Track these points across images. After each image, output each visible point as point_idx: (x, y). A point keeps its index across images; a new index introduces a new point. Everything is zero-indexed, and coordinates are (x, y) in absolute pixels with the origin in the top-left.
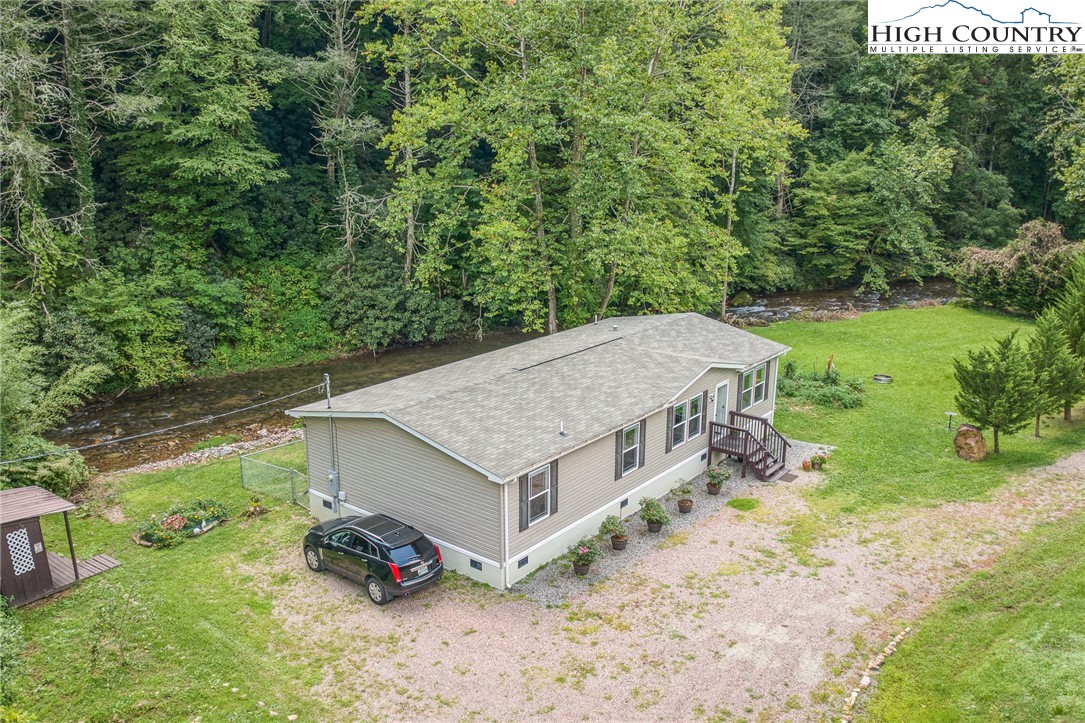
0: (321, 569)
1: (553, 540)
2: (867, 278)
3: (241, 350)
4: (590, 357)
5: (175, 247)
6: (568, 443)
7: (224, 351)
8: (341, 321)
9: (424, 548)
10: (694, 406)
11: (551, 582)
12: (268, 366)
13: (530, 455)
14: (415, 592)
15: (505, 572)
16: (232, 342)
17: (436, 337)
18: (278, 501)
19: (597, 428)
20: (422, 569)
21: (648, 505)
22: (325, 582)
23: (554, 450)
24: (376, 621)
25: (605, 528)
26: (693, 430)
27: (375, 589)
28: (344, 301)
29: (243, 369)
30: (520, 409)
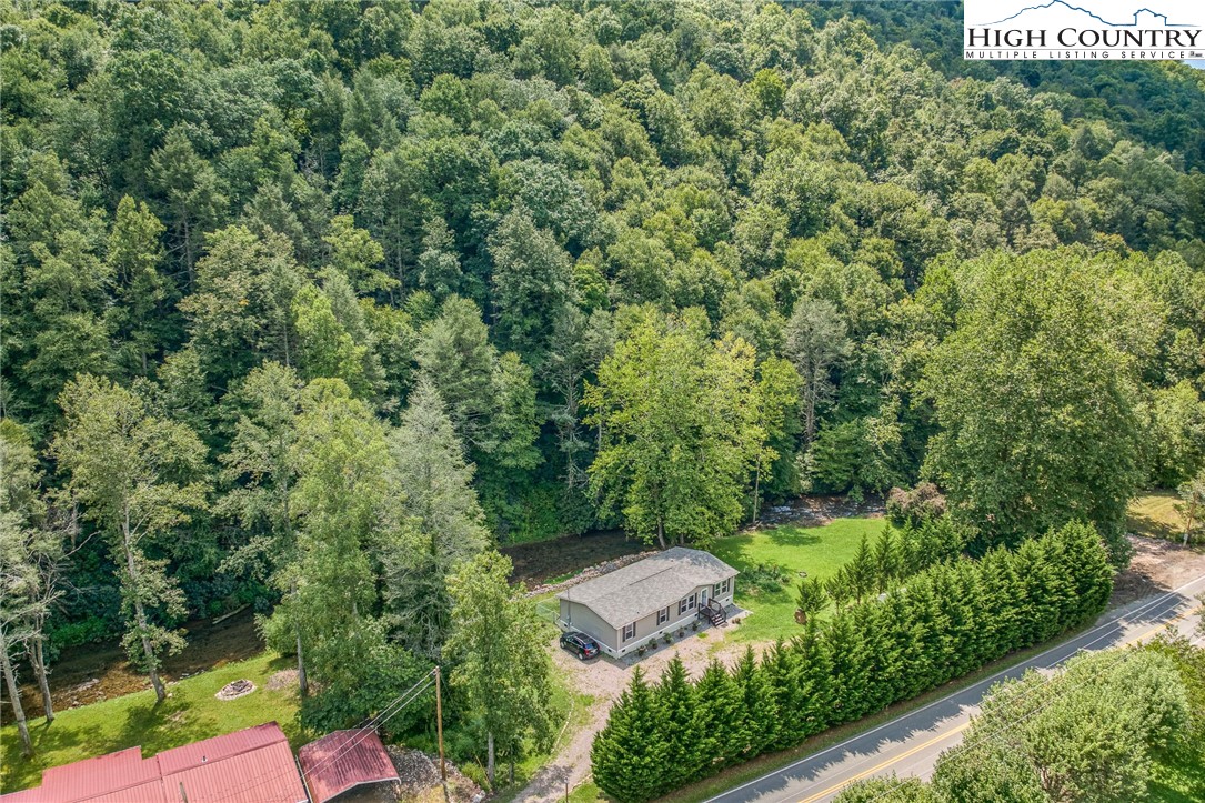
0: (565, 648)
1: (632, 645)
2: (851, 493)
3: (520, 534)
4: (656, 578)
5: (494, 489)
6: (640, 617)
7: (513, 535)
8: (565, 520)
9: (594, 645)
10: (691, 599)
11: (631, 658)
12: (531, 541)
13: (627, 620)
14: (592, 658)
15: (618, 654)
16: (516, 530)
17: (609, 527)
18: (549, 621)
19: (650, 610)
20: (594, 651)
21: (667, 635)
22: (566, 653)
23: (634, 619)
24: (581, 665)
25: (650, 642)
26: (691, 606)
27: (581, 656)
28: (567, 511)
29: (521, 543)
30: (627, 602)
